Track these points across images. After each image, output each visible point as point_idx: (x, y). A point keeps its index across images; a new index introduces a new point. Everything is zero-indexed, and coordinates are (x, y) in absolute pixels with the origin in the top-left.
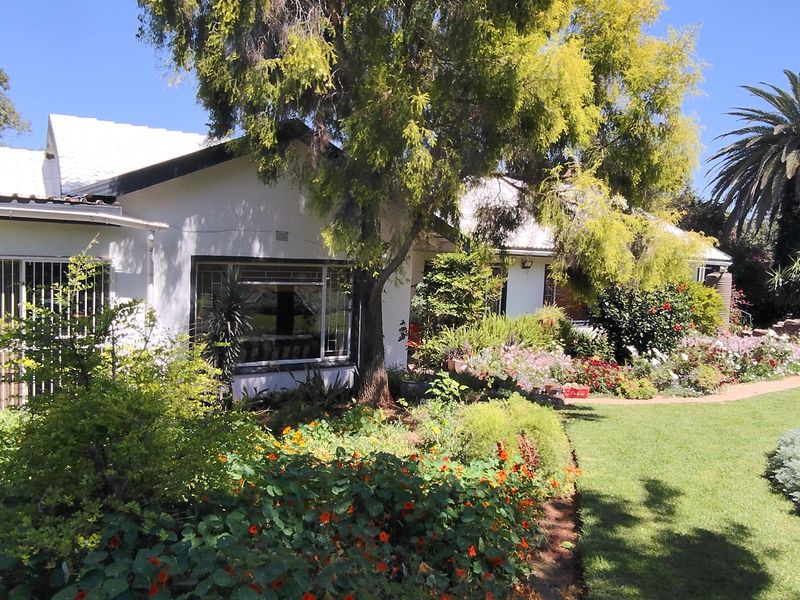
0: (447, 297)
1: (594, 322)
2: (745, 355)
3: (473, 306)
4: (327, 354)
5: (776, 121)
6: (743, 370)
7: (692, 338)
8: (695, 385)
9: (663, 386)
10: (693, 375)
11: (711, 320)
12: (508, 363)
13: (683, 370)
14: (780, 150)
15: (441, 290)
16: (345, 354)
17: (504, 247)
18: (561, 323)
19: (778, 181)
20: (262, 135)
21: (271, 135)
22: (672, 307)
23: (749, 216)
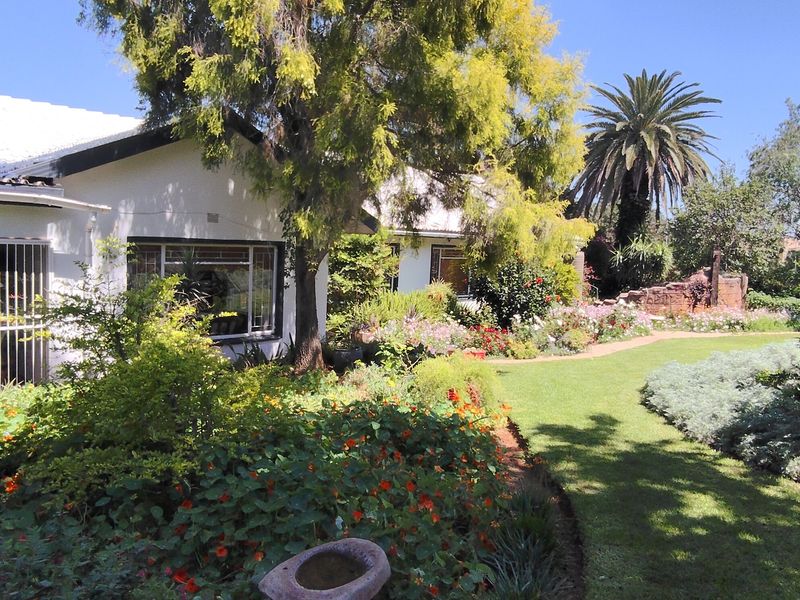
0: (352, 275)
1: (478, 296)
2: (602, 321)
3: (375, 283)
4: (254, 330)
5: (617, 118)
6: (600, 333)
7: (557, 309)
8: (569, 345)
9: (543, 347)
10: (566, 338)
11: (570, 292)
12: (411, 333)
13: (558, 333)
14: (621, 144)
15: (347, 268)
16: (269, 328)
17: (415, 230)
18: (449, 297)
19: (619, 171)
20: (210, 124)
21: (219, 124)
22: (544, 282)
23: (596, 201)
